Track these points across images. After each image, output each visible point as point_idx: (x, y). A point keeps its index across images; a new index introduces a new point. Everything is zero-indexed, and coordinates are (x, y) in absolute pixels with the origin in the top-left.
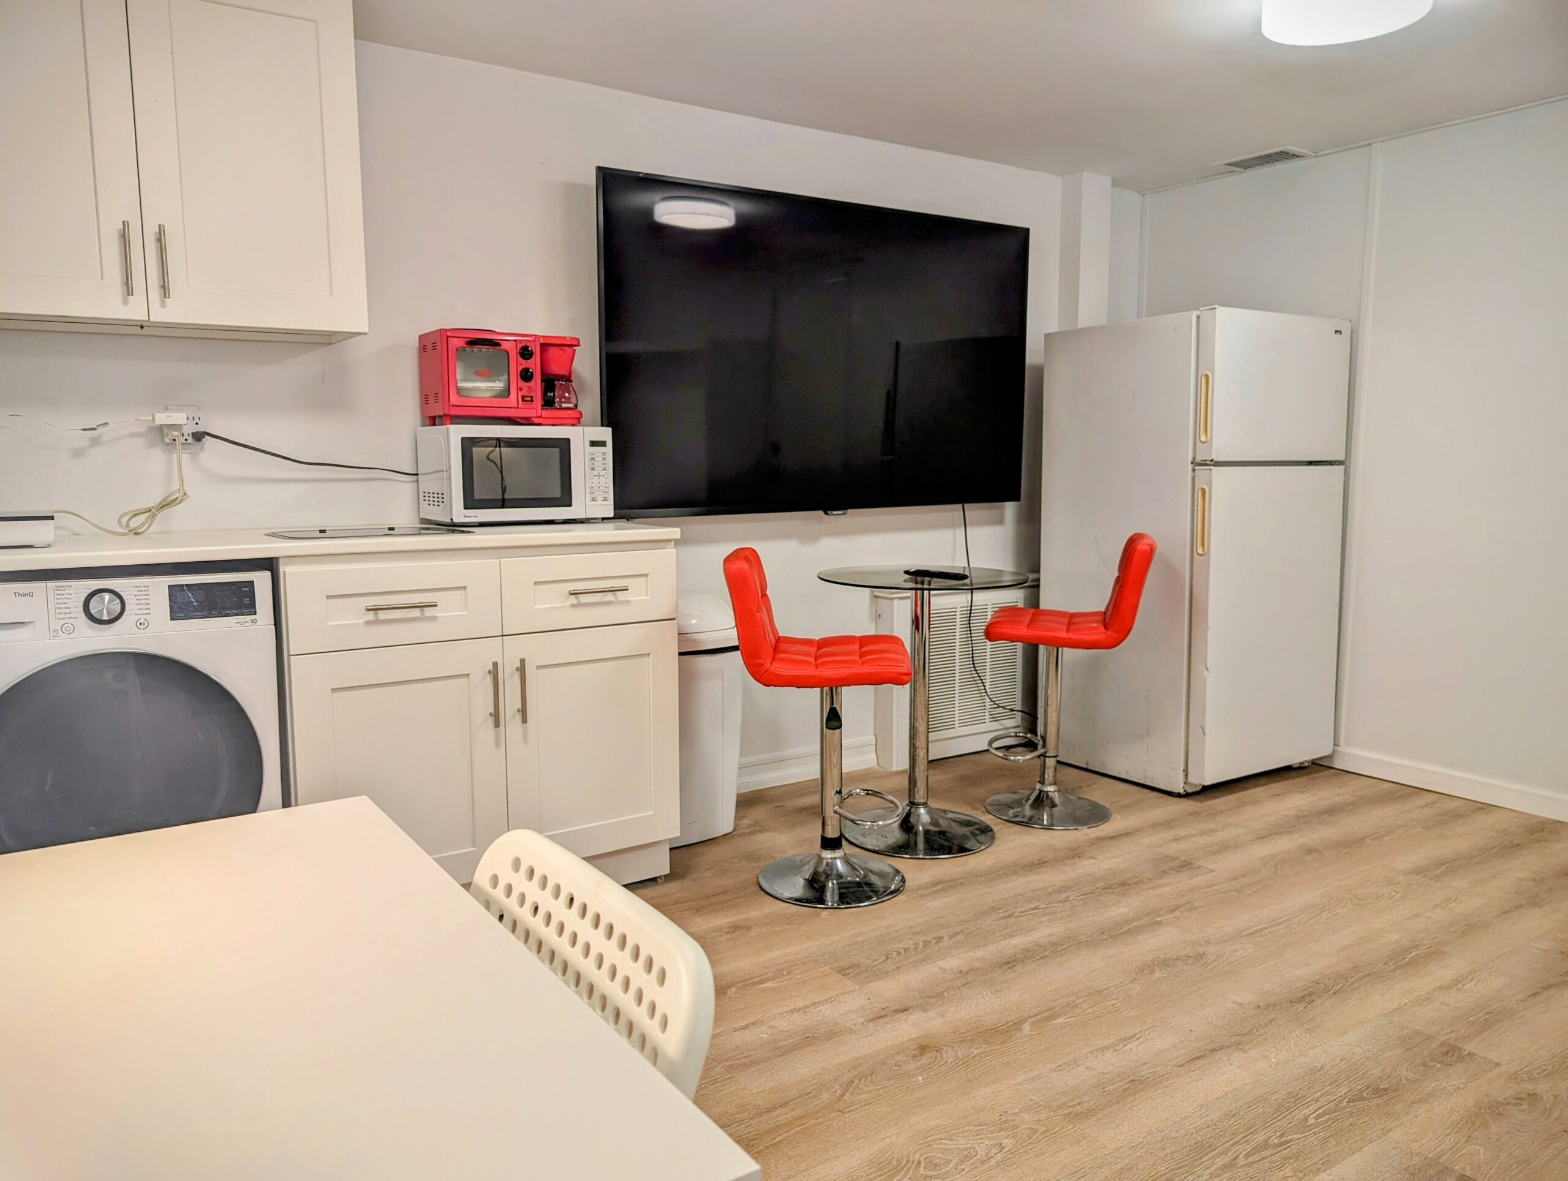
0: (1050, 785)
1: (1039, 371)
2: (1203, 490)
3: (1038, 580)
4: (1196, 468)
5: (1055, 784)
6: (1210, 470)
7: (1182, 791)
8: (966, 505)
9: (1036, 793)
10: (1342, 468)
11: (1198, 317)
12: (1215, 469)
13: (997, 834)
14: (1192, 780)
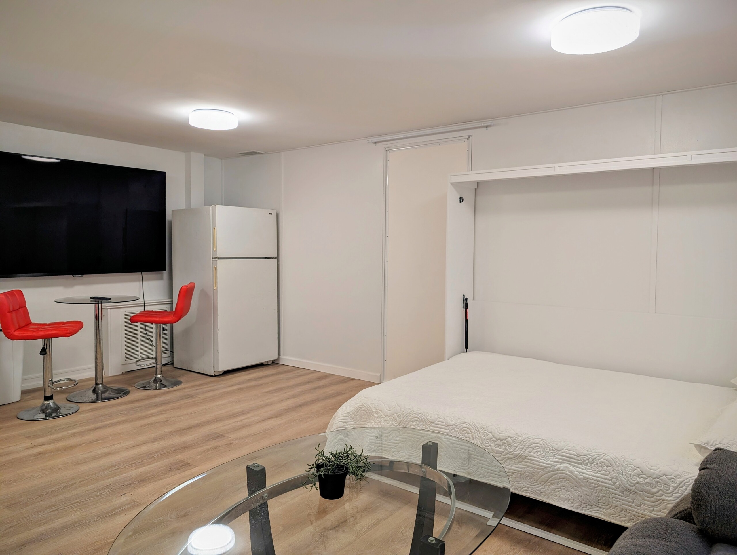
0: (159, 374)
1: (170, 223)
2: (215, 267)
4: (213, 260)
5: (161, 374)
6: (217, 260)
7: (213, 374)
8: (142, 273)
9: (154, 378)
10: (276, 259)
11: (212, 208)
13: (130, 393)
14: (216, 370)
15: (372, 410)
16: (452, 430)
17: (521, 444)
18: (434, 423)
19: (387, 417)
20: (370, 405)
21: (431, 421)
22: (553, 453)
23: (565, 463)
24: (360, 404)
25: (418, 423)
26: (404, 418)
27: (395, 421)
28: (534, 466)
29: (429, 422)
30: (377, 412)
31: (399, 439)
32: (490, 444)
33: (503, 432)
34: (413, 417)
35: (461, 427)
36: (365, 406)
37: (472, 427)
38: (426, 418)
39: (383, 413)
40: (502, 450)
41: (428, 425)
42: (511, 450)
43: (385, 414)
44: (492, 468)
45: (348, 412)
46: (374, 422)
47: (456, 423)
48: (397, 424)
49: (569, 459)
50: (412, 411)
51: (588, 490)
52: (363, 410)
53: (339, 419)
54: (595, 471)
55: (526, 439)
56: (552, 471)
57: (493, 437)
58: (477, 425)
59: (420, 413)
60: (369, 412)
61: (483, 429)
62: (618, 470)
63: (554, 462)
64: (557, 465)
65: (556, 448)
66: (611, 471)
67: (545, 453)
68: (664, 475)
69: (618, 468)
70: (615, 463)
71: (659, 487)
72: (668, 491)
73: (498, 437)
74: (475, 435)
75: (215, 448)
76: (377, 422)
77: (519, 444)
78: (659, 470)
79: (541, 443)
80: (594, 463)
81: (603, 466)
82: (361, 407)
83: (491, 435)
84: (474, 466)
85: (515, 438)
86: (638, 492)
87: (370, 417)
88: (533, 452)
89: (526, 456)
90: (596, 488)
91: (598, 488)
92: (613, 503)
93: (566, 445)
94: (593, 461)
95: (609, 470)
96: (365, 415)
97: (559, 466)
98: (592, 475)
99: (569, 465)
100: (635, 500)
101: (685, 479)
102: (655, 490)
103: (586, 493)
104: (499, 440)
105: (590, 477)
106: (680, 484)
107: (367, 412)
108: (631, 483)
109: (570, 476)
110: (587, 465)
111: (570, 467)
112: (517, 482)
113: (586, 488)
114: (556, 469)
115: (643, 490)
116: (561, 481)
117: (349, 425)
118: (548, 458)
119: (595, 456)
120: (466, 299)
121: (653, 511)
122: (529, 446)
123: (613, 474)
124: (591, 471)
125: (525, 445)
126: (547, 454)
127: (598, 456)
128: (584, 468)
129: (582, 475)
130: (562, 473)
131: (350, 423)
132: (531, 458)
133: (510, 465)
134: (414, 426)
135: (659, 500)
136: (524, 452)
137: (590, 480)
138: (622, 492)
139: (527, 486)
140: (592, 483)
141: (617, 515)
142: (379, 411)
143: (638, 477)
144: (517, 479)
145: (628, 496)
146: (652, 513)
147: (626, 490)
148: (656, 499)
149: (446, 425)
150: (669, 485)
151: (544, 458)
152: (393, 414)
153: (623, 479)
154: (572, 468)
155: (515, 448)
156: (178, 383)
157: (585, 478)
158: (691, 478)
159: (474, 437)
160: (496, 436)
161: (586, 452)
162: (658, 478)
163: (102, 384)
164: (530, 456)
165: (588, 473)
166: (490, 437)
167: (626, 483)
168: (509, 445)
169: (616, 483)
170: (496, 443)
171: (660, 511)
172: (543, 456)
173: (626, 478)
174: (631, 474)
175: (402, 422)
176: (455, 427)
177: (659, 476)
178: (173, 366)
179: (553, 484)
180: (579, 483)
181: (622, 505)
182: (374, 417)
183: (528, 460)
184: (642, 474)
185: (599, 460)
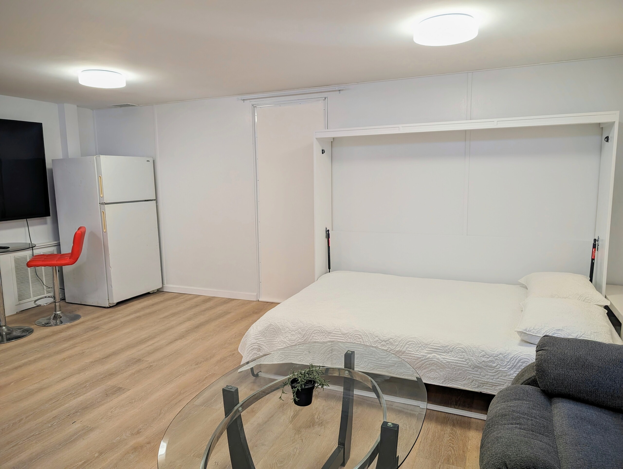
0: (58, 311)
1: (51, 171)
2: (103, 212)
3: (60, 243)
4: (101, 205)
5: (60, 311)
6: (104, 206)
7: (108, 306)
8: (27, 219)
9: (54, 315)
10: (155, 201)
11: (96, 158)
12: (106, 205)
13: (34, 331)
14: (111, 302)
15: (279, 328)
16: (347, 337)
17: (400, 343)
18: (332, 333)
19: (293, 332)
20: (278, 324)
21: (329, 332)
22: (424, 347)
23: (433, 353)
24: (269, 324)
25: (319, 334)
26: (307, 332)
27: (300, 334)
28: (411, 357)
29: (328, 333)
30: (284, 329)
31: (304, 348)
32: (377, 345)
33: (386, 335)
34: (314, 330)
35: (354, 335)
36: (273, 325)
37: (362, 334)
38: (325, 330)
39: (289, 329)
40: (386, 348)
41: (327, 335)
42: (393, 348)
43: (291, 330)
44: (380, 363)
45: (259, 331)
46: (282, 337)
47: (349, 332)
48: (302, 337)
49: (436, 350)
50: (313, 326)
51: (450, 370)
52: (272, 328)
53: (252, 337)
54: (454, 356)
55: (403, 339)
56: (424, 360)
57: (379, 339)
58: (365, 332)
59: (320, 327)
60: (277, 329)
61: (370, 334)
62: (469, 354)
63: (426, 353)
64: (427, 355)
65: (426, 343)
66: (465, 355)
67: (418, 347)
68: (501, 354)
69: (470, 352)
70: (467, 349)
71: (497, 362)
72: (503, 365)
73: (383, 340)
74: (365, 340)
75: (139, 371)
76: (285, 336)
77: (399, 343)
78: (496, 351)
79: (414, 341)
80: (453, 351)
81: (460, 353)
82: (269, 326)
83: (377, 338)
84: (365, 362)
85: (395, 339)
86: (484, 367)
87: (278, 333)
88: (409, 348)
89: (404, 351)
90: (455, 368)
91: (456, 368)
92: (467, 376)
93: (433, 340)
94: (452, 350)
95: (464, 355)
96: (274, 332)
97: (429, 355)
98: (452, 360)
99: (436, 354)
100: (482, 373)
101: (513, 355)
102: (495, 365)
103: (448, 372)
104: (384, 342)
105: (451, 361)
106: (511, 359)
107: (275, 330)
108: (479, 362)
109: (437, 362)
110: (448, 353)
111: (437, 356)
112: (398, 370)
113: (448, 369)
114: (427, 358)
115: (487, 366)
116: (431, 366)
117: (261, 341)
118: (421, 351)
119: (453, 347)
120: (328, 231)
121: (493, 379)
122: (406, 344)
123: (466, 357)
124: (451, 356)
125: (403, 343)
126: (420, 348)
127: (456, 346)
128: (447, 355)
129: (445, 361)
130: (432, 360)
131: (261, 339)
132: (408, 352)
133: (393, 358)
134: (316, 337)
135: (498, 371)
136: (403, 348)
137: (451, 363)
138: (473, 369)
139: (406, 371)
140: (453, 365)
141: (469, 384)
142: (286, 328)
143: (483, 357)
144: (398, 367)
145: (477, 371)
146: (493, 380)
147: (476, 367)
148: (496, 371)
149: (341, 334)
150: (504, 360)
151: (418, 351)
152: (298, 330)
153: (474, 360)
154: (438, 356)
155: (396, 346)
156: (77, 317)
157: (448, 362)
158: (518, 354)
159: (365, 341)
160: (381, 339)
161: (447, 344)
162: (497, 357)
163: (5, 326)
164: (408, 351)
165: (450, 358)
166: (377, 340)
167: (475, 362)
168: (392, 344)
169: (469, 363)
170: (381, 344)
171: (498, 378)
172: (417, 350)
173: (476, 359)
174: (479, 356)
175: (306, 334)
176: (349, 335)
177: (497, 355)
178: (65, 301)
179: (425, 369)
180: (444, 366)
181: (473, 378)
182: (282, 333)
183: (406, 354)
184: (486, 355)
185: (456, 348)
